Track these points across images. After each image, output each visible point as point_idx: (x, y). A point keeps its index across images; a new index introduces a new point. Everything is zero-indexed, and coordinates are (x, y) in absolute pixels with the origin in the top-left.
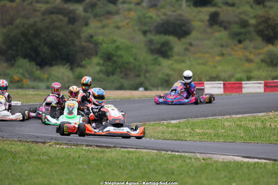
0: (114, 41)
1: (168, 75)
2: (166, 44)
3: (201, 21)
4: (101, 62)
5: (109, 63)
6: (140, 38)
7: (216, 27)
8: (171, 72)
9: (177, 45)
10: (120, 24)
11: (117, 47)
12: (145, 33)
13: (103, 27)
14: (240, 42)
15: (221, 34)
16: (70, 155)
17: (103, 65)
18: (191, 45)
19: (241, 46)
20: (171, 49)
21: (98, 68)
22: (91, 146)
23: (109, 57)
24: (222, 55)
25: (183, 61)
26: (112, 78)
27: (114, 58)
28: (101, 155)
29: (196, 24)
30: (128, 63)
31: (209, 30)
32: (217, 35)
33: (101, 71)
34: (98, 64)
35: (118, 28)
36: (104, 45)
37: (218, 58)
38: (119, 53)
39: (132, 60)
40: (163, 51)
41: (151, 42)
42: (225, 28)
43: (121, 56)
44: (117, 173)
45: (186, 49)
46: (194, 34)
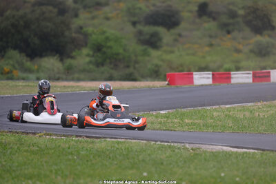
0: (104, 32)
1: (157, 66)
2: (155, 35)
3: (190, 11)
4: (91, 53)
5: (99, 54)
6: (130, 29)
7: (205, 18)
8: (160, 63)
9: (166, 36)
10: (110, 15)
11: (107, 39)
12: (134, 24)
13: (93, 18)
14: (229, 32)
15: (210, 25)
16: (59, 146)
17: (93, 56)
18: (180, 35)
19: (229, 36)
20: (160, 39)
21: (88, 59)
22: (80, 136)
23: (98, 48)
24: (211, 45)
25: (172, 52)
26: (102, 69)
27: (104, 49)
28: (91, 145)
29: (185, 15)
30: (118, 54)
31: (198, 20)
32: (206, 25)
33: (90, 62)
34: (88, 55)
35: (108, 19)
36: (94, 37)
37: (207, 49)
38: (109, 44)
39: (121, 51)
40: (152, 42)
41: (140, 33)
42: (214, 19)
43: (110, 47)
44: (107, 164)
45: (176, 40)
46: (183, 25)
